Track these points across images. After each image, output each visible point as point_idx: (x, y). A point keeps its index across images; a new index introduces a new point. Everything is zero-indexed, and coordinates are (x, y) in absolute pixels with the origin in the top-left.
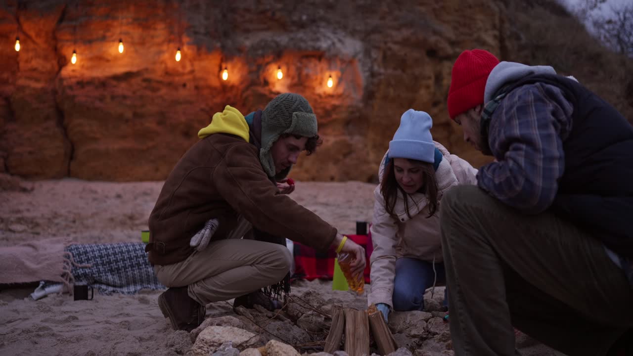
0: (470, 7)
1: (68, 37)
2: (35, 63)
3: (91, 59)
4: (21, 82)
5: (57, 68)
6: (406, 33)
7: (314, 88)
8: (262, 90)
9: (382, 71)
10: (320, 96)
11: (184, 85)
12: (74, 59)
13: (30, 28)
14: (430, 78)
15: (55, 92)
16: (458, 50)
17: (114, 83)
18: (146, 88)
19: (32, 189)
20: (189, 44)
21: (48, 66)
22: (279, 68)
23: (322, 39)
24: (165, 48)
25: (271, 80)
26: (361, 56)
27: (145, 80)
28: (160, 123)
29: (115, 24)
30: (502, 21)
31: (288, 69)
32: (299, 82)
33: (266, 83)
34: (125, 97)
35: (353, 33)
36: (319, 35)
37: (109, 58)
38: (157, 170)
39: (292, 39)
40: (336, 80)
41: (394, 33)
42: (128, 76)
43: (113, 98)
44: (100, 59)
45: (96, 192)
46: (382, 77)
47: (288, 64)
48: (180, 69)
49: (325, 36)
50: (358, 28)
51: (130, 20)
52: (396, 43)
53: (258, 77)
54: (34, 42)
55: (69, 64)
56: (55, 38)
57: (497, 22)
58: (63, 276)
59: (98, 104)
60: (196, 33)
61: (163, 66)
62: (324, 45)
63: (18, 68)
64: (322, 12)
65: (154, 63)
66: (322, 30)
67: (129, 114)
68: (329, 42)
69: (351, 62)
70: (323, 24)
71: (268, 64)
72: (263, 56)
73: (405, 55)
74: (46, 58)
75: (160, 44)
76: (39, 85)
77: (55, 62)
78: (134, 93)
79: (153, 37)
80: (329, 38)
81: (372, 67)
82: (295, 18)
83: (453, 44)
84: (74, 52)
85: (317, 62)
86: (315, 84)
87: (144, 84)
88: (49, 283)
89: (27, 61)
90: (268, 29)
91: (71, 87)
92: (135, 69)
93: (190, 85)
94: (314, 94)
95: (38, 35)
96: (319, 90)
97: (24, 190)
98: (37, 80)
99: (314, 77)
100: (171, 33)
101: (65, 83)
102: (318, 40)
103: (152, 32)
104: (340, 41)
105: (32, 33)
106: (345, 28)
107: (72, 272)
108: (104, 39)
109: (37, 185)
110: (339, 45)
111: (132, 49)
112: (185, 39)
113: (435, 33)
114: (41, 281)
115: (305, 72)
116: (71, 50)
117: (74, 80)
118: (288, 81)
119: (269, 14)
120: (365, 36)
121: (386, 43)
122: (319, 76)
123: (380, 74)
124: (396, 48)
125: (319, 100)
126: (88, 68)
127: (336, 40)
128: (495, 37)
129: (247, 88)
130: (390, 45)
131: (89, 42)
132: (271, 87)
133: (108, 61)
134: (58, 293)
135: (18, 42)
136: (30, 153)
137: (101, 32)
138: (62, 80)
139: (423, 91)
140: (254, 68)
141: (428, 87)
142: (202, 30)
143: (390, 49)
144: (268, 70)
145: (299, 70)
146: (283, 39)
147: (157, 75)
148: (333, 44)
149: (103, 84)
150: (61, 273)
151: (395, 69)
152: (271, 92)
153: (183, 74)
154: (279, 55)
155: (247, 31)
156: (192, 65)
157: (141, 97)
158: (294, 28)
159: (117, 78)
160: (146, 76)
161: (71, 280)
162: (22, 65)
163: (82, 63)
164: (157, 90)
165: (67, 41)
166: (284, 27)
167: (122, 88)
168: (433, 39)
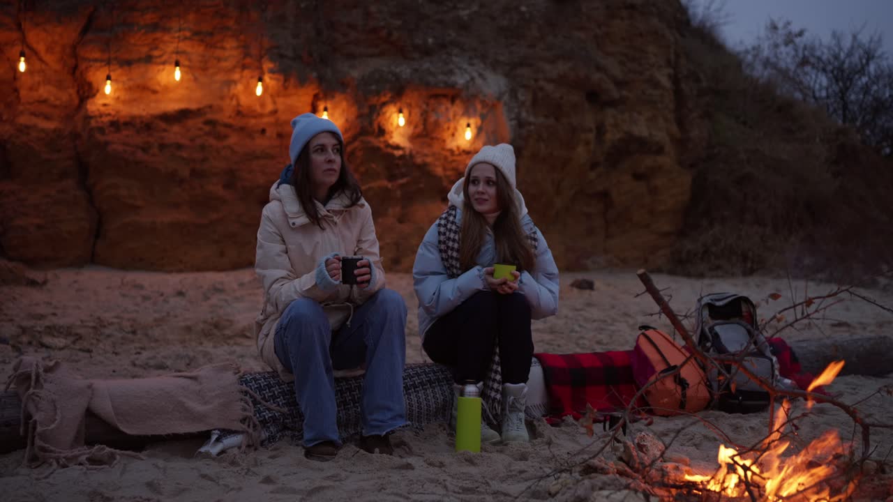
0: (641, 35)
1: (97, 55)
2: (44, 92)
3: (130, 89)
4: (23, 120)
5: (76, 101)
6: (562, 67)
7: (444, 141)
8: (375, 142)
9: (532, 119)
10: (452, 151)
11: (263, 131)
12: (108, 88)
13: (37, 38)
14: (590, 130)
15: (76, 136)
16: (624, 93)
17: (163, 125)
18: (208, 134)
19: (45, 282)
20: (272, 71)
21: (64, 97)
22: (400, 111)
23: (457, 71)
24: (236, 76)
25: (388, 127)
26: (506, 97)
27: (208, 122)
28: (227, 186)
29: (166, 38)
30: (677, 56)
31: (410, 114)
32: (425, 132)
33: (382, 132)
34: (179, 146)
35: (495, 66)
36: (451, 66)
37: (158, 88)
38: (222, 254)
39: (416, 70)
40: (475, 131)
41: (547, 67)
42: (183, 115)
43: (162, 146)
44: (144, 89)
45: (141, 287)
46: (532, 127)
47: (409, 106)
48: (258, 109)
49: (460, 68)
50: (502, 58)
51: (188, 34)
52: (551, 81)
53: (371, 124)
54: (41, 60)
55: (98, 96)
56: (75, 55)
57: (672, 57)
58: (243, 421)
59: (140, 155)
60: (282, 56)
61: (234, 102)
62: (460, 80)
63: (18, 98)
64: (453, 34)
65: (222, 98)
66: (455, 59)
67: (185, 172)
68: (467, 77)
69: (494, 106)
70: (456, 51)
71: (384, 104)
72: (378, 93)
73: (561, 98)
74: (60, 85)
75: (231, 70)
76: (50, 125)
77: (72, 91)
78: (192, 140)
79: (219, 60)
80: (465, 70)
81: (519, 114)
82: (418, 41)
83: (619, 84)
84: (109, 78)
85: (449, 105)
86: (446, 135)
87: (207, 128)
88: (226, 433)
89: (31, 89)
90: (381, 54)
91: (101, 130)
92: (193, 106)
93: (271, 132)
94: (443, 149)
95: (49, 49)
96: (452, 144)
97: (33, 283)
98: (47, 118)
99: (446, 126)
100: (246, 55)
101: (93, 123)
102: (451, 72)
103: (218, 53)
104: (481, 75)
105: (41, 48)
106: (483, 58)
107: (255, 415)
108: (149, 59)
109: (50, 275)
110: (479, 81)
111: (190, 76)
112: (267, 65)
113: (599, 68)
114: (214, 430)
115: (433, 118)
116: (101, 74)
117: (106, 119)
118: (410, 131)
119: (384, 33)
120: (510, 70)
121: (536, 80)
122: (452, 125)
123: (530, 124)
124: (549, 87)
125: (450, 159)
126: (124, 102)
127: (475, 74)
128: (669, 76)
129: (354, 139)
130: (542, 83)
131: (127, 63)
132: (387, 137)
133: (155, 92)
134: (239, 448)
135: (22, 59)
136: (39, 227)
137: (145, 50)
138: (88, 118)
139: (580, 149)
140: (366, 110)
141: (587, 143)
142: (290, 53)
143: (541, 89)
144: (384, 113)
145: (425, 115)
146: (405, 70)
147: (226, 116)
148: (472, 79)
149: (147, 125)
150: (241, 417)
151: (546, 116)
152: (388, 145)
153: (261, 116)
154: (398, 93)
155: (351, 56)
156: (275, 103)
157: (203, 148)
158: (416, 55)
159: (168, 118)
160: (209, 116)
161: (255, 426)
162: (23, 93)
163: (117, 95)
164: (226, 137)
165: (96, 60)
166: (402, 52)
167: (175, 133)
168: (596, 76)
